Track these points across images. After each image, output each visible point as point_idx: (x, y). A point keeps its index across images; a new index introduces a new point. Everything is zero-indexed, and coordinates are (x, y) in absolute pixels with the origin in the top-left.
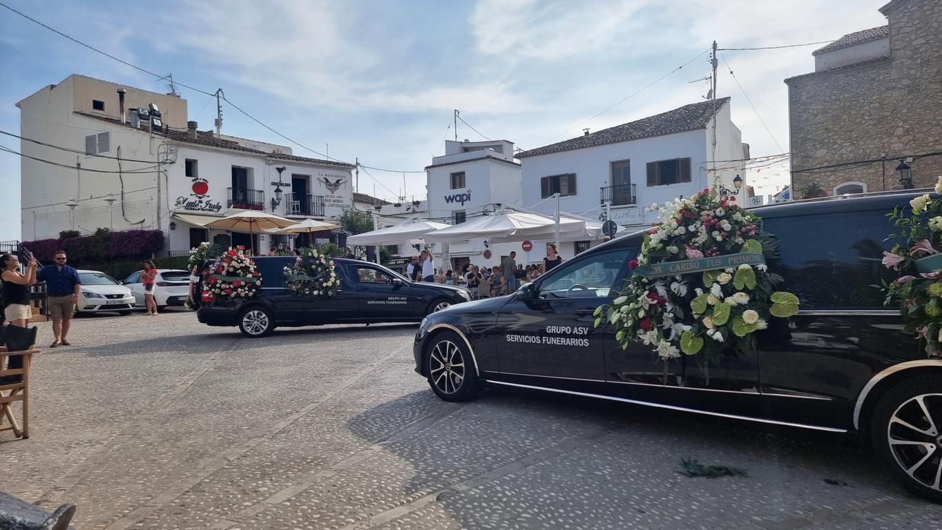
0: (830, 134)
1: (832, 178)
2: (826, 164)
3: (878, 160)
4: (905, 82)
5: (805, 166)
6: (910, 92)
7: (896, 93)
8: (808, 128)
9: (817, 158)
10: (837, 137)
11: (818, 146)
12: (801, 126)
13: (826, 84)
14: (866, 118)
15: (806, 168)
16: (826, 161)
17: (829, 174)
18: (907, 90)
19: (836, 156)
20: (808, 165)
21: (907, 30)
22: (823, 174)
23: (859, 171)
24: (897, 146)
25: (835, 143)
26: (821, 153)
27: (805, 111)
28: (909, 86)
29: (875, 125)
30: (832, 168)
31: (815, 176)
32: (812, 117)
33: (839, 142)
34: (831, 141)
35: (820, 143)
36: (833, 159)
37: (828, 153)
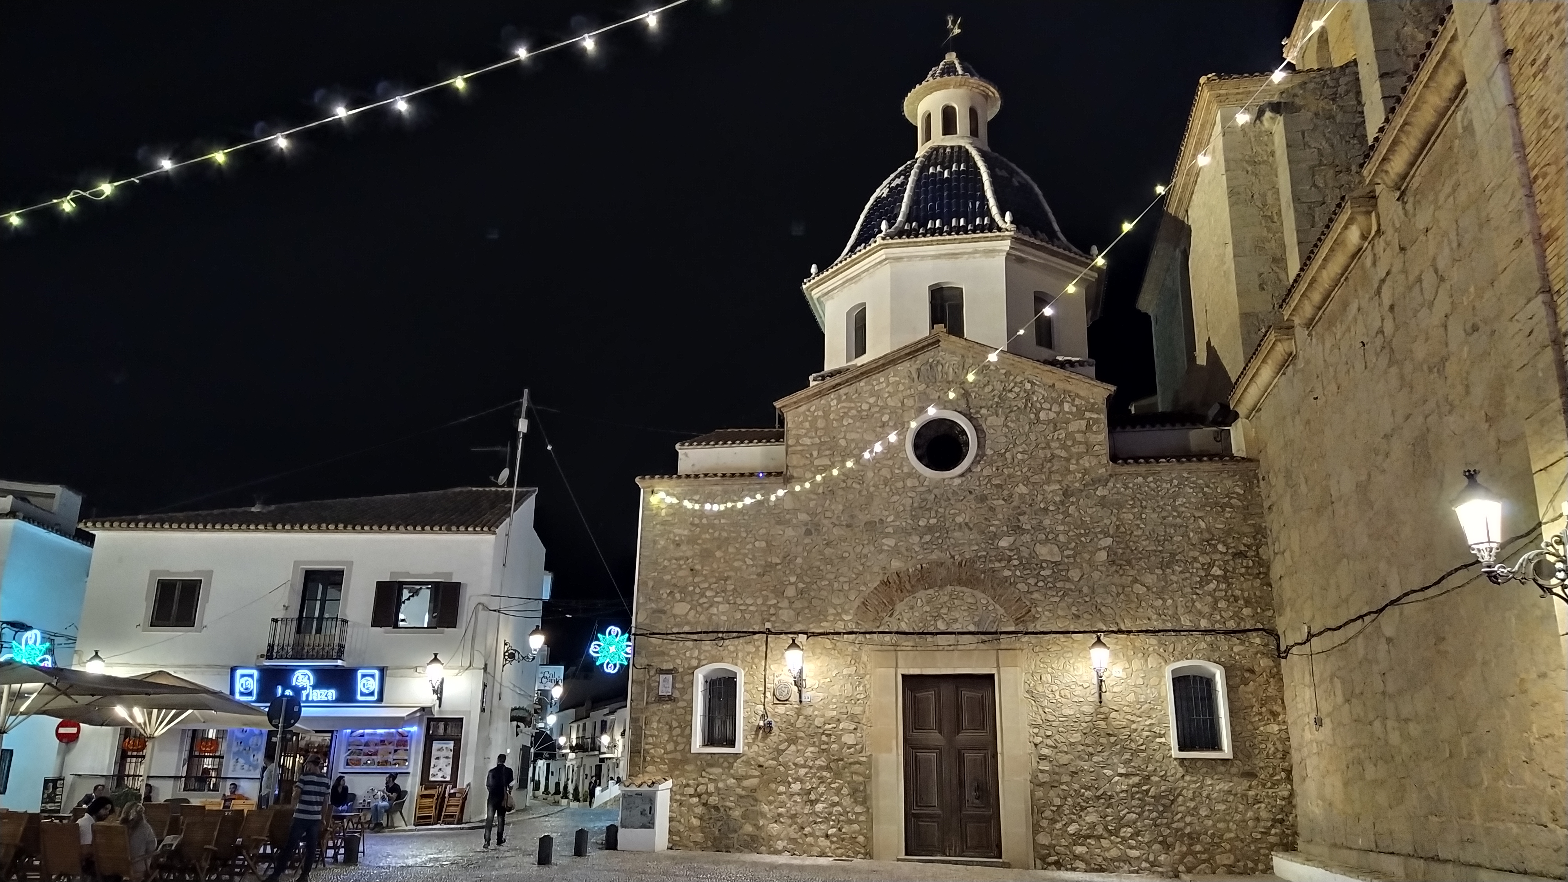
0: (696, 579)
1: (695, 652)
2: (687, 629)
3: (761, 632)
4: (803, 517)
5: (655, 627)
6: (808, 533)
7: (790, 532)
8: (666, 563)
9: (675, 616)
11: (678, 596)
14: (751, 562)
15: (657, 630)
16: (688, 623)
17: (690, 644)
18: (804, 529)
19: (702, 618)
20: (659, 626)
21: (807, 441)
22: (681, 644)
23: (733, 646)
24: (786, 615)
25: (703, 595)
26: (681, 608)
28: (806, 524)
29: (759, 575)
30: (695, 637)
31: (670, 647)
32: (672, 547)
33: (708, 593)
34: (697, 590)
35: (680, 593)
36: (702, 622)
37: (691, 609)
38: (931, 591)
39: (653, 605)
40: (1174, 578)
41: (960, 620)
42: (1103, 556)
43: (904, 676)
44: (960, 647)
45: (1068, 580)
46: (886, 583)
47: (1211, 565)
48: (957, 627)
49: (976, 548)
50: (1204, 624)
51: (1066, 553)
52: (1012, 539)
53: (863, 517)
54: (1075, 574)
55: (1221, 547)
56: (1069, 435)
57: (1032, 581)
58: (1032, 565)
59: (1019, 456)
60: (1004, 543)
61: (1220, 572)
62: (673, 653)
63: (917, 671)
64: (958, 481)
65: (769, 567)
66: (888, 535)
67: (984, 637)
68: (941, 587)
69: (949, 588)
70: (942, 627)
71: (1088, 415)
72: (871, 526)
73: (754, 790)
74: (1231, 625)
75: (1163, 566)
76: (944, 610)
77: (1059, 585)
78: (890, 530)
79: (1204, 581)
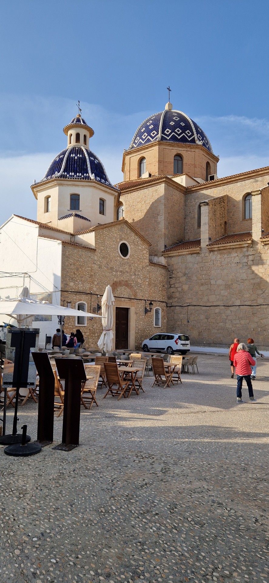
0: (76, 276)
1: (75, 298)
2: (73, 290)
3: (90, 294)
4: (99, 263)
5: (66, 289)
6: (99, 268)
7: (96, 266)
8: (68, 270)
9: (70, 286)
10: (77, 278)
11: (71, 280)
12: (65, 268)
13: (75, 251)
14: (87, 273)
15: (66, 290)
16: (74, 289)
17: (74, 295)
18: (99, 266)
20: (67, 289)
21: (100, 241)
22: (72, 295)
23: (84, 297)
24: (95, 289)
25: (77, 281)
26: (72, 284)
27: (67, 261)
28: (99, 265)
29: (89, 277)
30: (75, 293)
31: (69, 295)
32: (70, 265)
33: (78, 281)
34: (76, 279)
35: (71, 279)
36: (76, 289)
37: (74, 285)
38: (121, 287)
39: (65, 282)
40: (156, 290)
41: (125, 295)
42: (147, 283)
43: (116, 307)
44: (125, 301)
45: (142, 288)
46: (114, 284)
47: (160, 287)
48: (125, 296)
49: (128, 277)
50: (159, 300)
51: (143, 281)
52: (134, 276)
53: (110, 266)
54: (143, 286)
55: (161, 284)
56: (143, 254)
57: (137, 287)
58: (137, 283)
59: (136, 257)
60: (133, 277)
61: (161, 289)
62: (70, 297)
63: (118, 307)
64: (126, 260)
65: (91, 275)
66: (114, 271)
67: (129, 299)
68: (123, 286)
69: (124, 287)
70: (122, 296)
71: (146, 250)
72: (112, 268)
73: (88, 336)
74: (162, 300)
75: (155, 287)
76: (123, 292)
77: (141, 288)
78: (114, 270)
79: (159, 291)
